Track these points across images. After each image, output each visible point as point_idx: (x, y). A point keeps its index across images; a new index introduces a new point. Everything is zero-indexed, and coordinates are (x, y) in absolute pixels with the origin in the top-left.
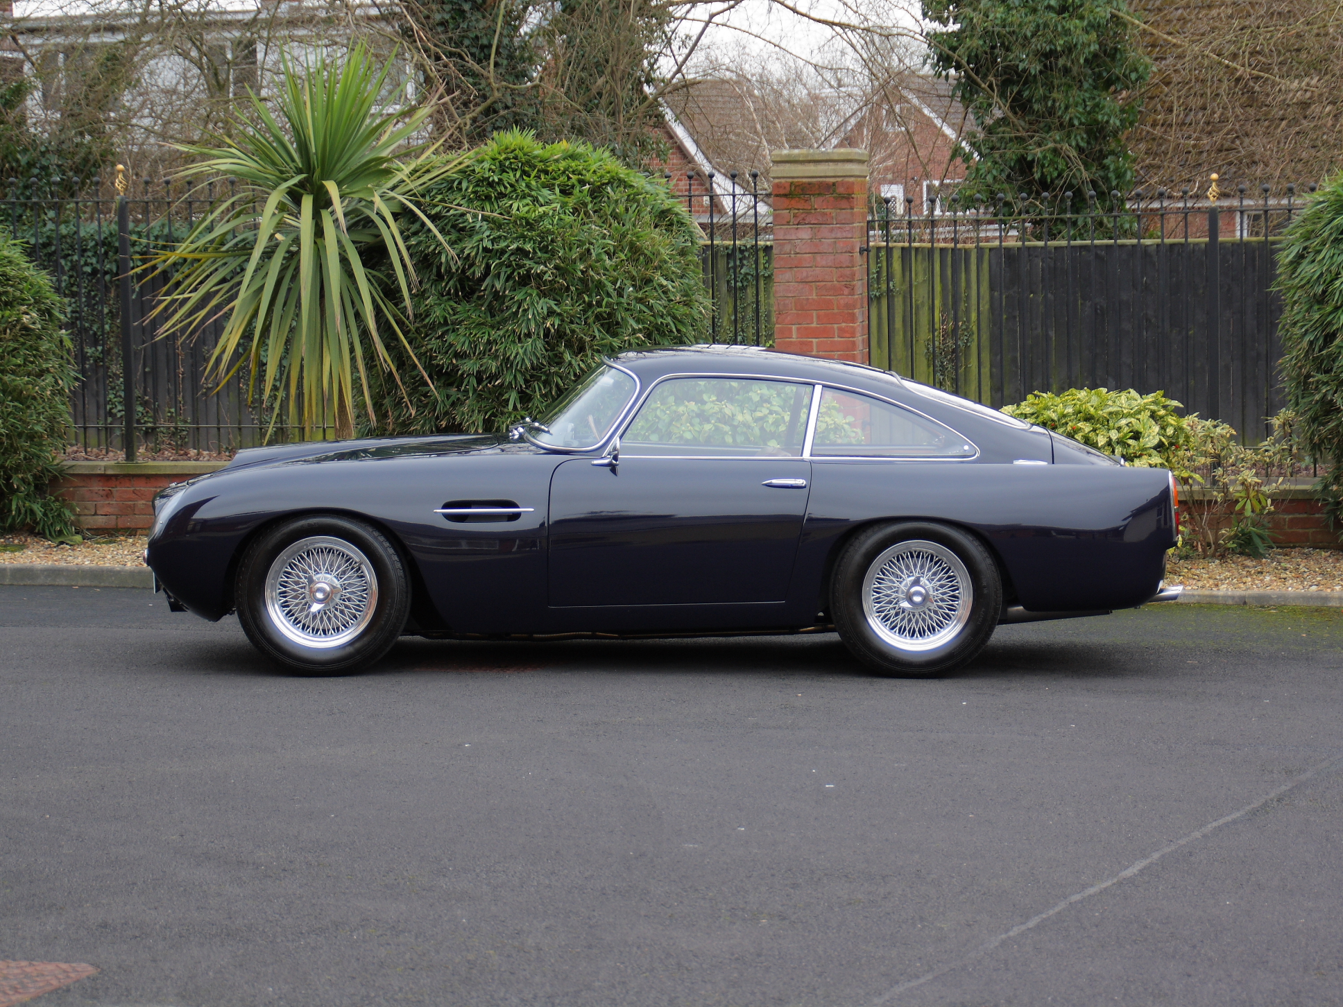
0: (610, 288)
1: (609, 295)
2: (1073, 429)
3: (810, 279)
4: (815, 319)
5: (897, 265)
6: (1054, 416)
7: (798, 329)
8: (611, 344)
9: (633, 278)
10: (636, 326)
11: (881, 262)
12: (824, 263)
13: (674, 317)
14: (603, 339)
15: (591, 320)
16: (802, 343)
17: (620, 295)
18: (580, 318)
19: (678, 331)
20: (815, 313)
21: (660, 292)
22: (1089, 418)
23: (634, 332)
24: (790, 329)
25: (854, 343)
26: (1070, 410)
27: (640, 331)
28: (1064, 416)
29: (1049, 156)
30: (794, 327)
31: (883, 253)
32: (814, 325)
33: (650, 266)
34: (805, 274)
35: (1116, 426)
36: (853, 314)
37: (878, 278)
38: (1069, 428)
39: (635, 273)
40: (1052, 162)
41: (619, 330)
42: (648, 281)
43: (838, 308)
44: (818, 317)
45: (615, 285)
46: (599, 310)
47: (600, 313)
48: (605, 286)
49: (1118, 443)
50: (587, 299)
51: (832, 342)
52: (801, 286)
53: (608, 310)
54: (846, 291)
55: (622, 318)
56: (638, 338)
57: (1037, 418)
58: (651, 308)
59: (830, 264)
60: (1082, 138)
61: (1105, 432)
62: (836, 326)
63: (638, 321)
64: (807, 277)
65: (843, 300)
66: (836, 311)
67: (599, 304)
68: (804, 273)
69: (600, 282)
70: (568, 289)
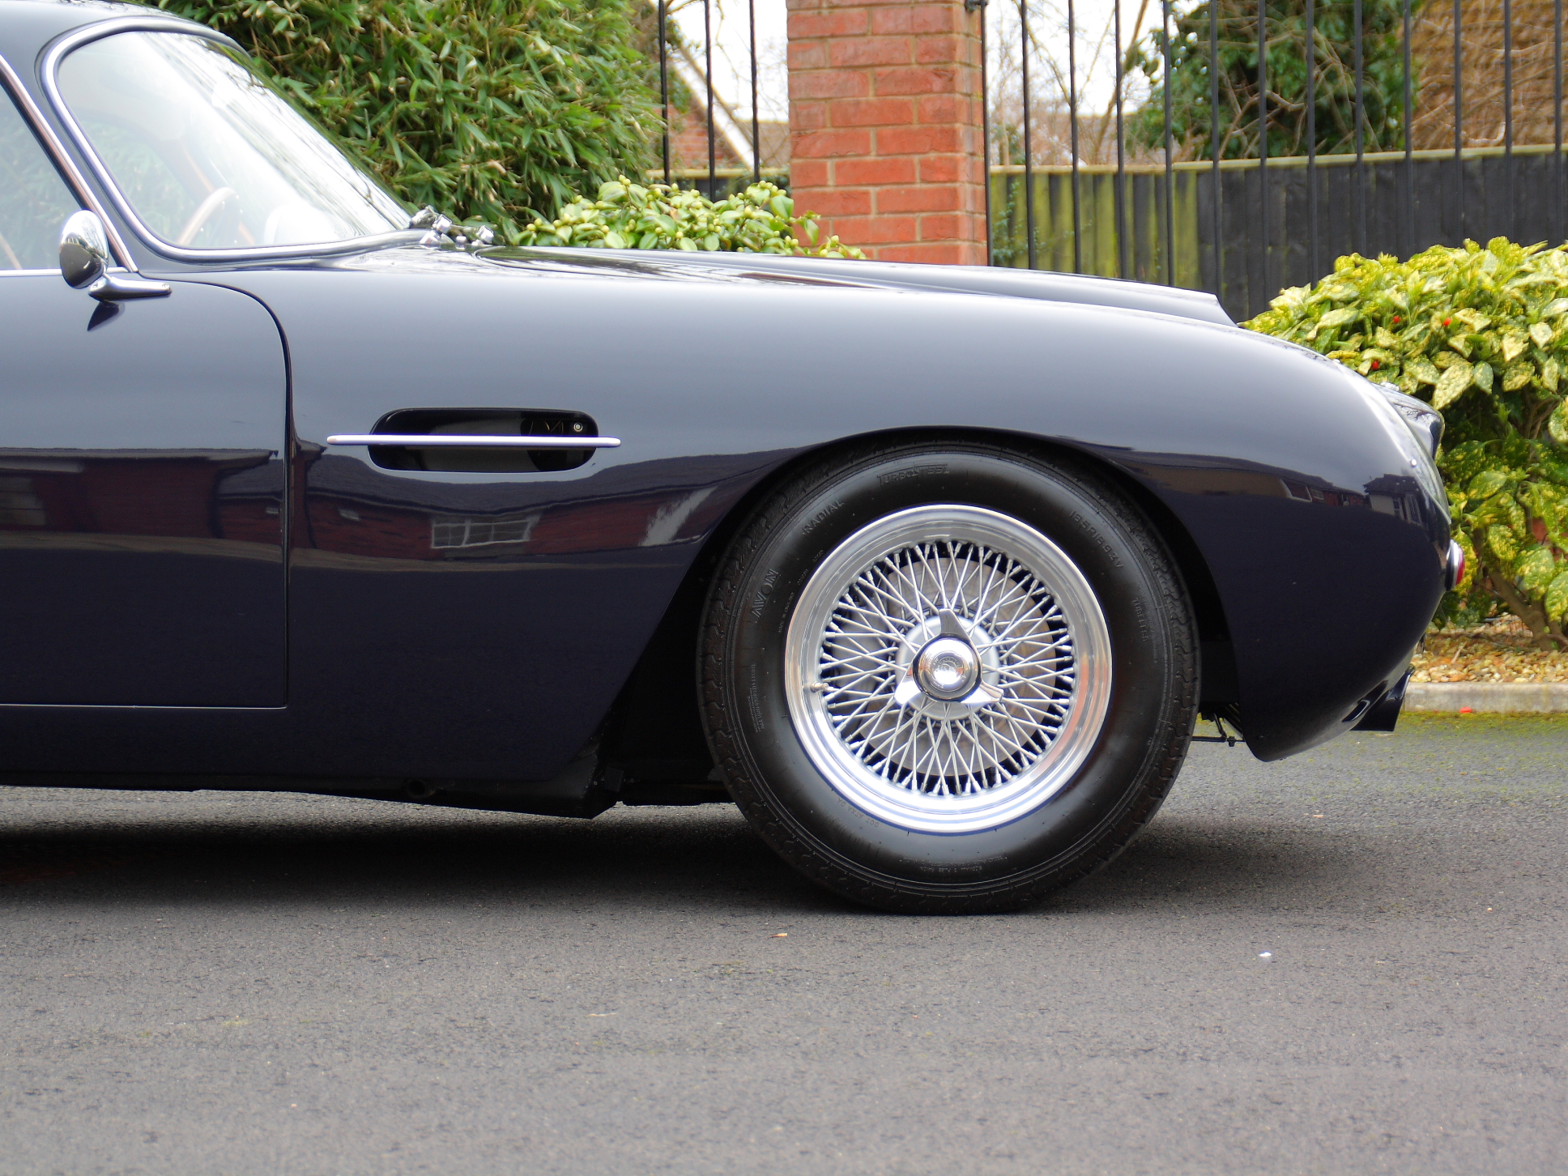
0: (426, 56)
1: (425, 75)
2: (1445, 324)
3: (862, 61)
4: (873, 146)
5: (1041, 204)
6: (1401, 301)
7: (838, 167)
8: (434, 182)
9: (480, 43)
10: (485, 143)
11: (1014, 199)
12: (890, 26)
13: (574, 136)
14: (415, 171)
15: (385, 129)
16: (848, 197)
17: (449, 75)
18: (362, 125)
19: (583, 164)
20: (872, 133)
21: (538, 73)
22: (1480, 301)
23: (483, 155)
24: (823, 168)
25: (954, 193)
26: (1435, 285)
27: (496, 154)
28: (1423, 298)
29: (1285, 57)
30: (830, 164)
31: (1017, 184)
32: (872, 158)
33: (516, 17)
34: (850, 51)
35: (1545, 314)
36: (953, 133)
37: (1010, 225)
38: (1435, 324)
39: (483, 32)
40: (1289, 68)
41: (451, 153)
42: (514, 52)
43: (921, 121)
44: (880, 140)
45: (438, 51)
46: (402, 106)
47: (407, 114)
48: (416, 53)
49: (1549, 354)
50: (376, 81)
51: (909, 192)
52: (844, 75)
53: (421, 106)
54: (937, 84)
55: (455, 126)
56: (491, 170)
57: (1359, 307)
58: (519, 105)
59: (903, 28)
60: (1337, 30)
61: (1518, 331)
62: (916, 158)
63: (491, 133)
64: (856, 56)
65: (932, 102)
66: (916, 126)
67: (403, 94)
68: (848, 49)
69: (407, 47)
70: (335, 63)
